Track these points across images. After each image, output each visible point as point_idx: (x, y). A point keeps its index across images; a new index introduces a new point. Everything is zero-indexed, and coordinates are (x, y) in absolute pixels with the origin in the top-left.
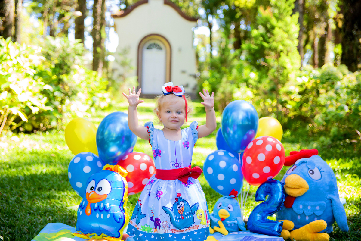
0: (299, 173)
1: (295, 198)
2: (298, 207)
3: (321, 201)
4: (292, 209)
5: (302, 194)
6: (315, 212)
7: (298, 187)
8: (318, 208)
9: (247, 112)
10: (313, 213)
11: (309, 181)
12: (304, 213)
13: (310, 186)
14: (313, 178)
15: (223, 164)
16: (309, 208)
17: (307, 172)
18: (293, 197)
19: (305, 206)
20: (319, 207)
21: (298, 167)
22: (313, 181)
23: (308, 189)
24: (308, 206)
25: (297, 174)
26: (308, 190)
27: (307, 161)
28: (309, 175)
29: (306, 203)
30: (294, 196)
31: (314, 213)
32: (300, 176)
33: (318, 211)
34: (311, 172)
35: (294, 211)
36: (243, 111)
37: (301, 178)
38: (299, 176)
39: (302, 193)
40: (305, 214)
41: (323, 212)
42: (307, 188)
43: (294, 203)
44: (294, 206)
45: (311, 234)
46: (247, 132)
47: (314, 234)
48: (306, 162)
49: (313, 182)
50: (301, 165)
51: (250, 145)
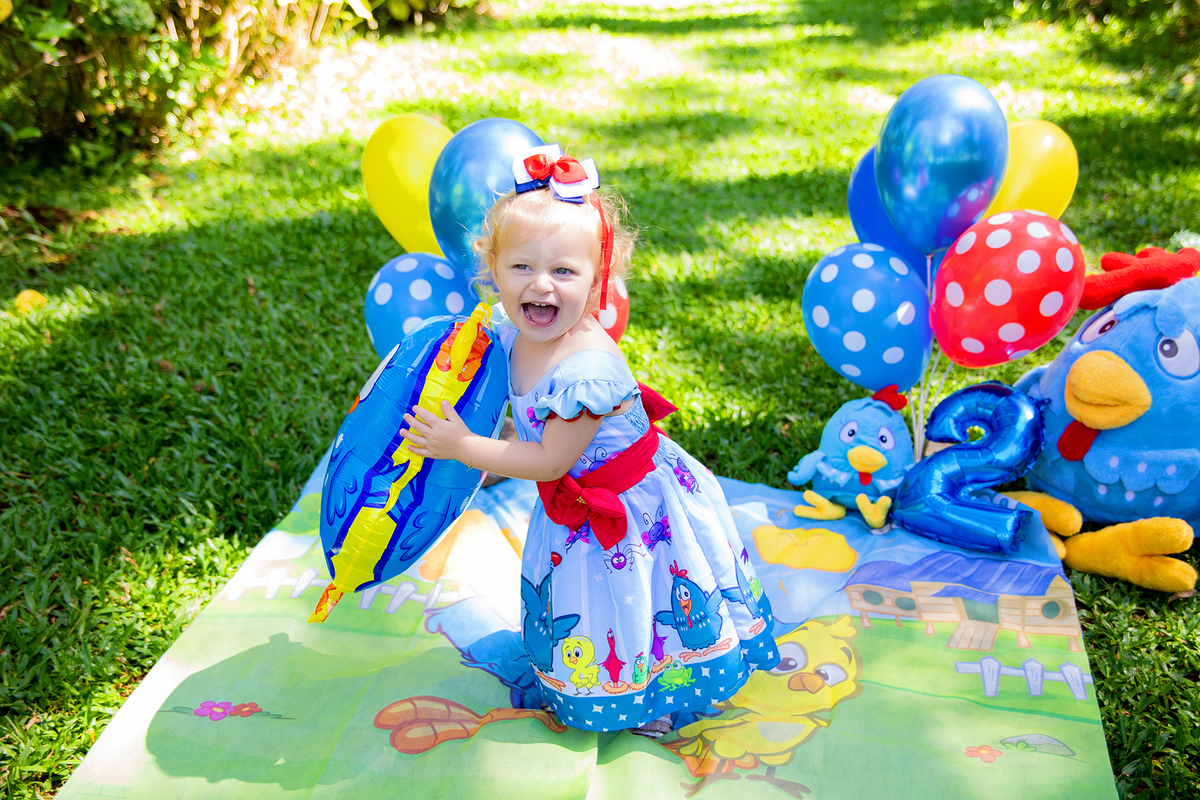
0: (1122, 346)
1: (1096, 433)
2: (1103, 463)
3: (1186, 447)
4: (1084, 464)
5: (1124, 425)
6: (1158, 484)
7: (1112, 403)
8: (1171, 470)
9: (968, 121)
10: (1152, 484)
11: (1154, 379)
12: (1120, 481)
13: (1155, 398)
14: (1171, 370)
15: (864, 301)
16: (1142, 468)
17: (1152, 348)
18: (1090, 429)
19: (1128, 463)
20: (1178, 468)
21: (1121, 325)
22: (1170, 379)
23: (1148, 408)
24: (1137, 462)
25: (1117, 353)
26: (1148, 412)
27: (1158, 304)
28: (1157, 358)
29: (1134, 454)
30: (1094, 427)
31: (1156, 485)
32: (1127, 361)
33: (1170, 479)
34: (1167, 347)
35: (1087, 473)
36: (957, 116)
37: (1127, 368)
38: (1122, 361)
39: (1124, 422)
40: (1125, 485)
41: (1187, 483)
42: (1146, 406)
43: (1093, 448)
44: (1091, 459)
45: (1135, 559)
46: (962, 194)
47: (1146, 561)
48: (1156, 308)
49: (1168, 384)
50: (1135, 319)
51: (967, 242)
